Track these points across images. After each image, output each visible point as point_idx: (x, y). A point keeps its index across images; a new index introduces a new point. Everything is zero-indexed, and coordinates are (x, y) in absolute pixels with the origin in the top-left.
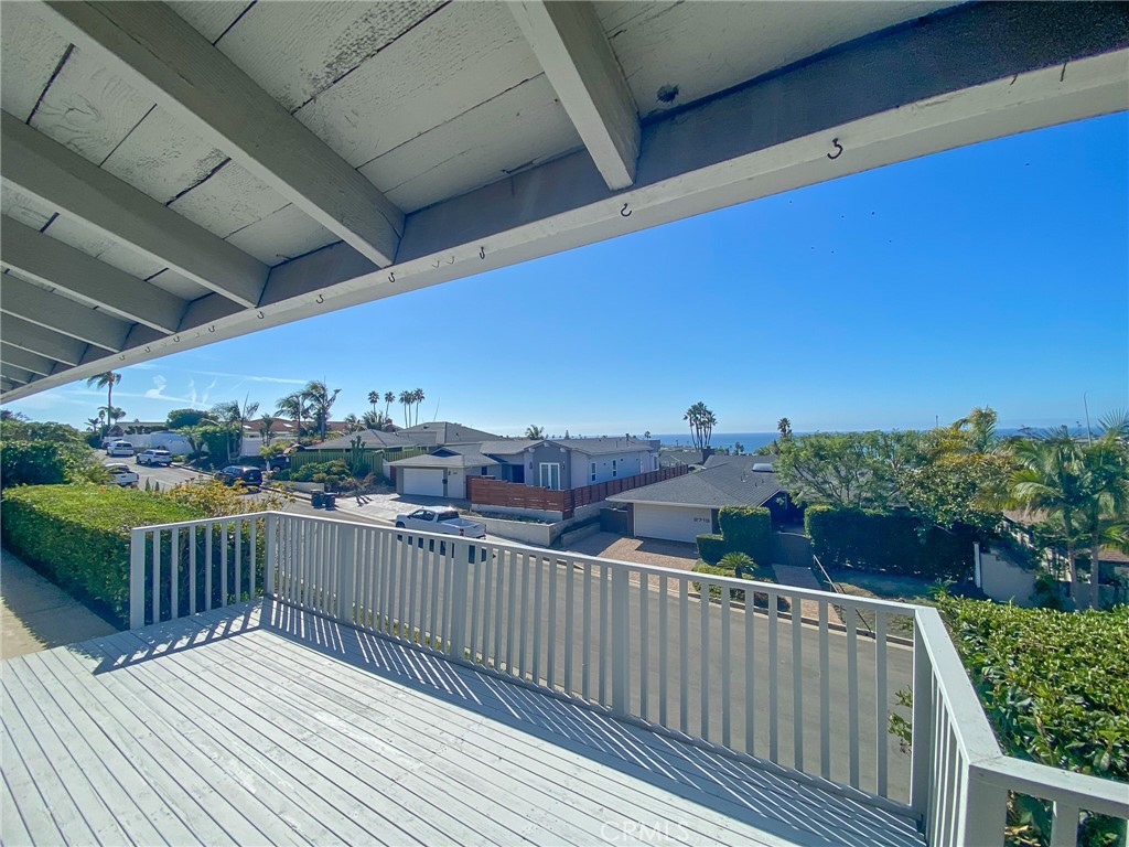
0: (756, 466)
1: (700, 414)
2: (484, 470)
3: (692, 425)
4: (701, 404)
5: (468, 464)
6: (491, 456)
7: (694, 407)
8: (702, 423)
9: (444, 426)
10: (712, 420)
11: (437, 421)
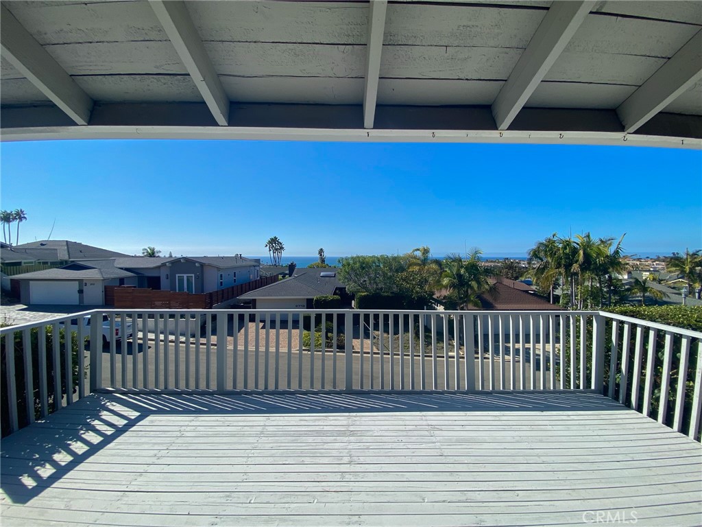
0: (322, 274)
1: (275, 244)
2: (122, 281)
3: (270, 250)
4: (275, 238)
5: (106, 276)
6: (127, 269)
7: (272, 239)
8: (277, 250)
9: (65, 243)
10: (282, 248)
11: (51, 239)
